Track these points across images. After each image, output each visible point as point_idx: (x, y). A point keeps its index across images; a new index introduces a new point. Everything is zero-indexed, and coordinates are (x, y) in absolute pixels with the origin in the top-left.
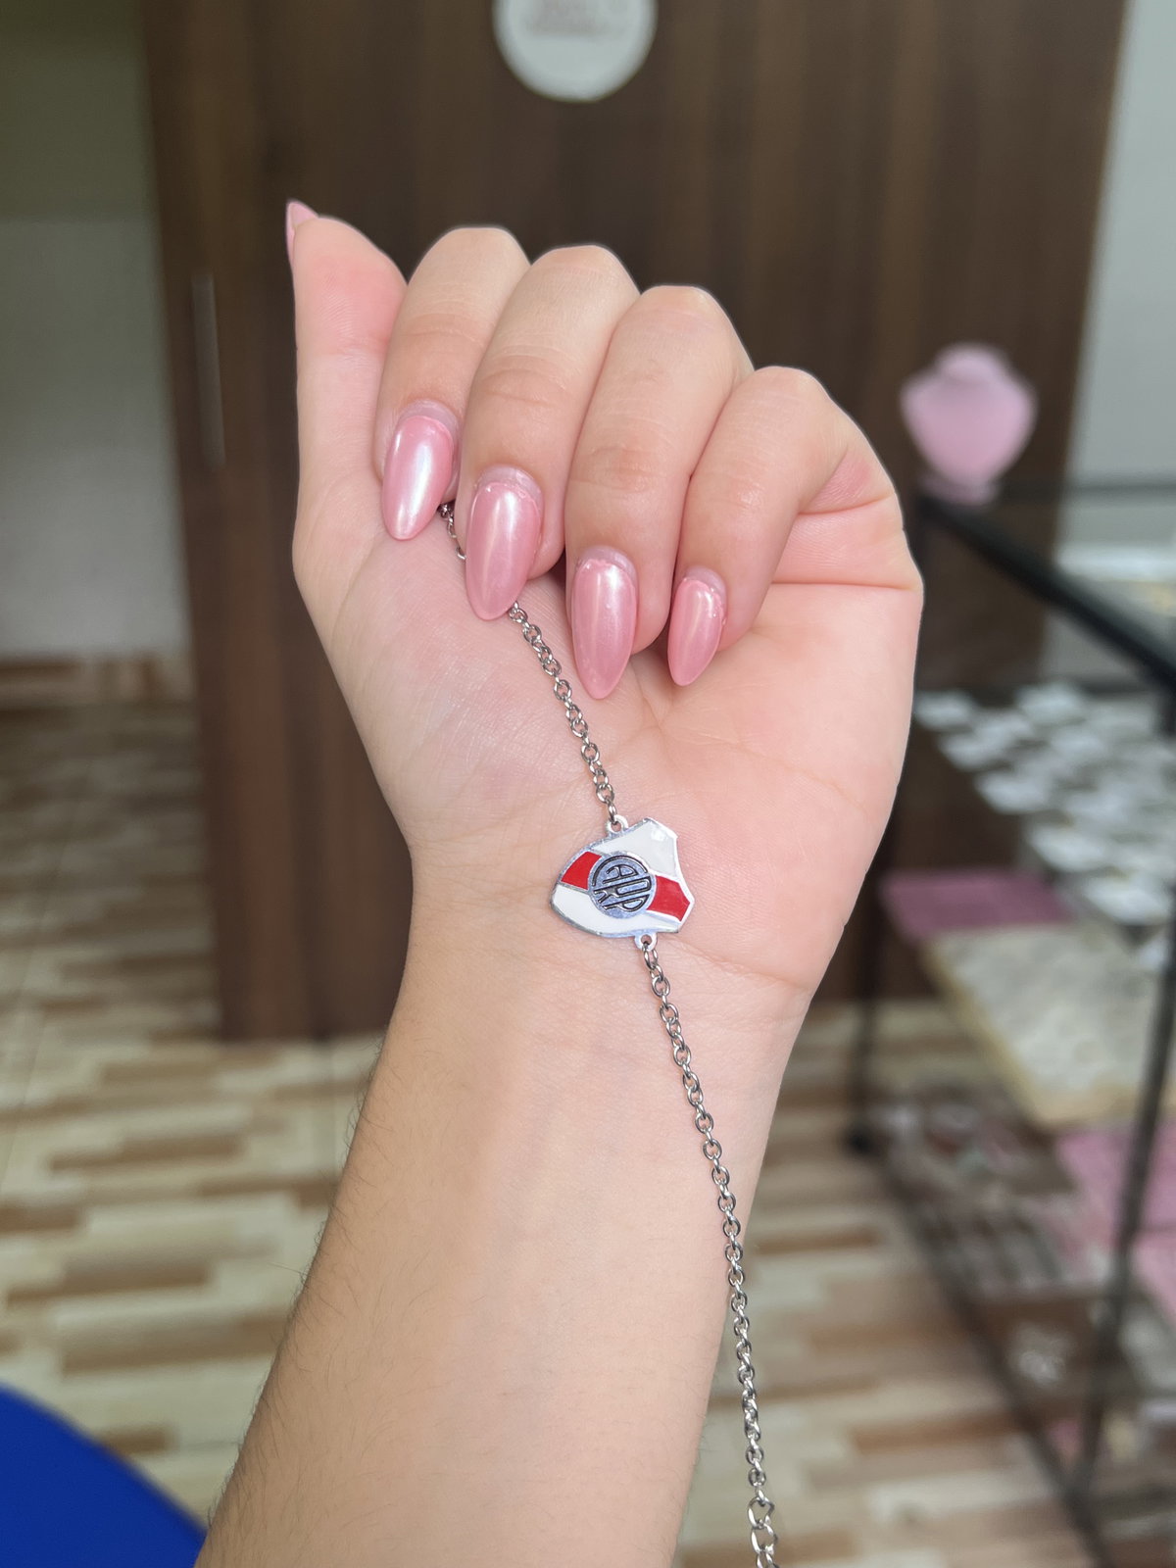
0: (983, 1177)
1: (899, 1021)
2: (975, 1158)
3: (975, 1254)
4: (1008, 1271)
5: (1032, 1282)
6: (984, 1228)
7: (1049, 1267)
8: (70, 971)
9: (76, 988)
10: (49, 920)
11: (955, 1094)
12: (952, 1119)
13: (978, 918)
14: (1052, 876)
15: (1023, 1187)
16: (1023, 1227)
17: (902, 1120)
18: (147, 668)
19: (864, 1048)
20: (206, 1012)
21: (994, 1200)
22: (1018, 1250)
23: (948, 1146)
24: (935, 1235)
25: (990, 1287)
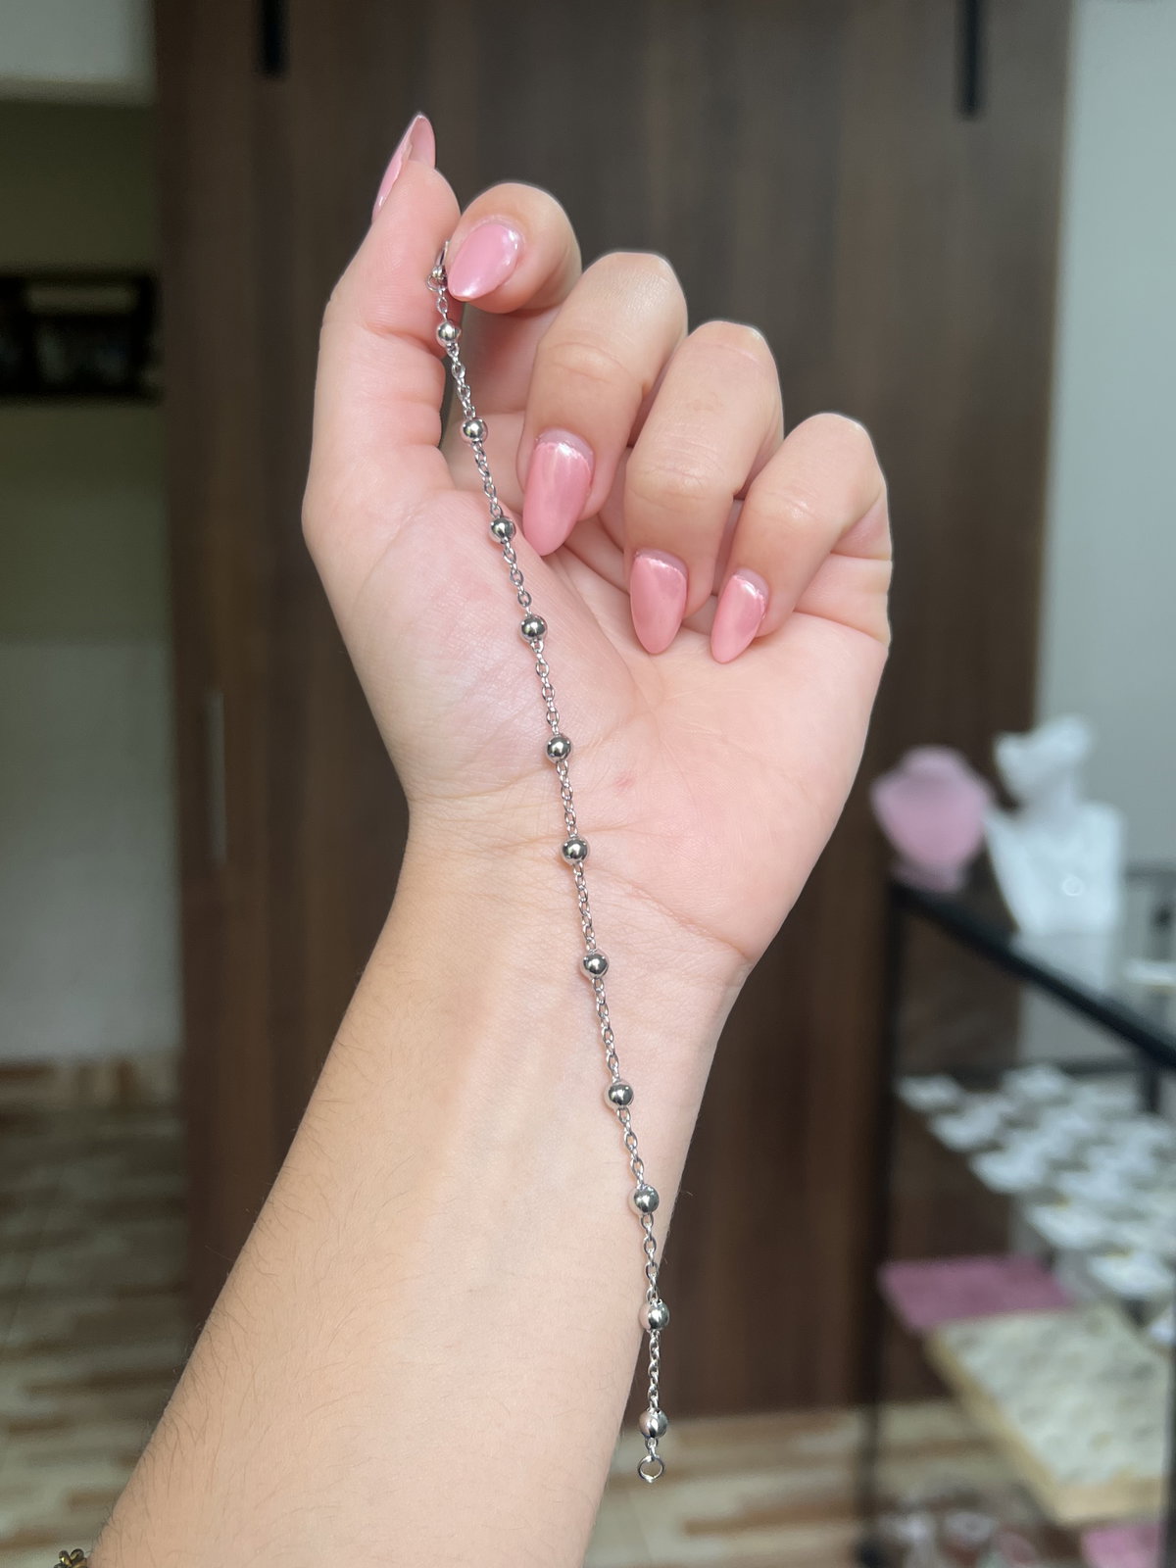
1: (905, 1424)
9: (44, 1407)
10: (17, 1336)
11: (968, 1500)
12: (966, 1526)
13: (982, 1306)
14: (1049, 1257)
17: (915, 1530)
18: (124, 1072)
19: (870, 1454)
23: (965, 1558)
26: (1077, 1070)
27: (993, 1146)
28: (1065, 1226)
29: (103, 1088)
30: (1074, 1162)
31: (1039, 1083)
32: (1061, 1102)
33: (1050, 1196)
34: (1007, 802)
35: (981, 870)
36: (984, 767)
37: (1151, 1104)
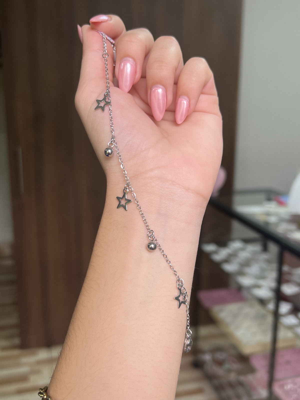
0: (229, 371)
1: (204, 331)
2: (227, 366)
3: (229, 392)
6: (231, 385)
7: (249, 395)
11: (220, 349)
12: (220, 356)
13: (223, 301)
14: (240, 288)
15: (240, 373)
16: (241, 384)
17: (207, 357)
20: (17, 341)
21: (232, 377)
22: (240, 390)
23: (220, 363)
24: (218, 388)
26: (247, 241)
27: (227, 261)
28: (246, 281)
31: (236, 245)
32: (243, 249)
33: (241, 273)
37: (265, 249)
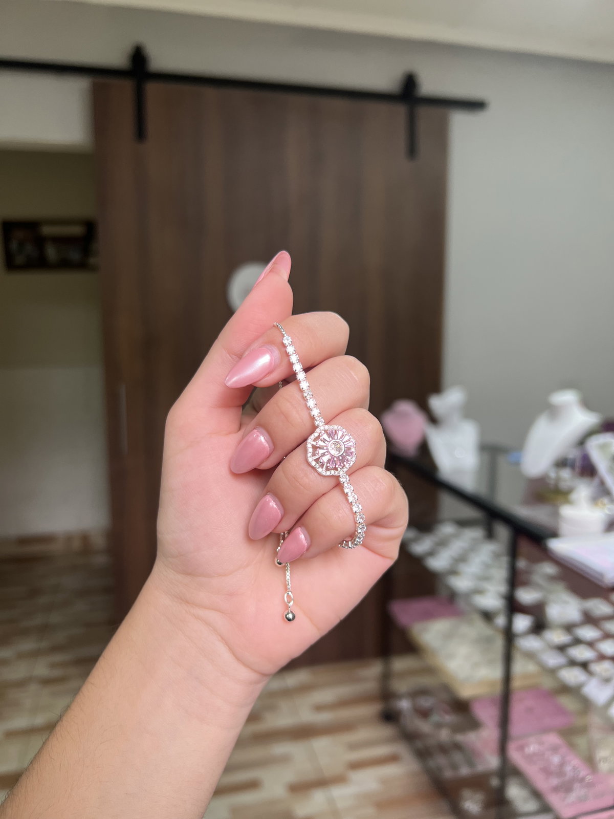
0: (439, 726)
1: (400, 664)
2: (435, 718)
3: (440, 761)
4: (454, 767)
5: (465, 771)
6: (444, 749)
7: (471, 763)
8: (53, 666)
9: (57, 673)
10: (44, 644)
11: (424, 692)
12: (426, 702)
13: (429, 616)
14: (452, 596)
15: (456, 729)
16: (458, 747)
17: (404, 705)
18: (85, 538)
19: (386, 677)
21: (444, 735)
22: (458, 757)
23: (425, 714)
24: (423, 754)
25: (448, 774)
26: (463, 523)
27: (432, 553)
28: (461, 583)
29: (76, 545)
30: (462, 559)
31: (447, 529)
32: (455, 536)
33: (453, 572)
34: (433, 420)
35: (424, 448)
36: (424, 407)
37: (490, 535)
